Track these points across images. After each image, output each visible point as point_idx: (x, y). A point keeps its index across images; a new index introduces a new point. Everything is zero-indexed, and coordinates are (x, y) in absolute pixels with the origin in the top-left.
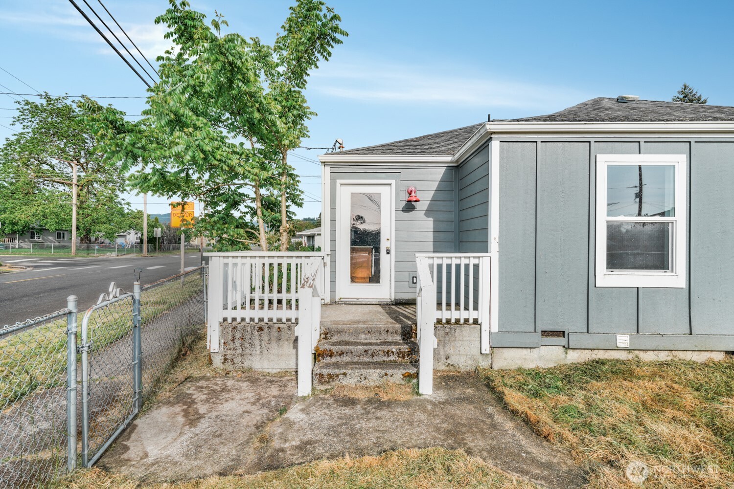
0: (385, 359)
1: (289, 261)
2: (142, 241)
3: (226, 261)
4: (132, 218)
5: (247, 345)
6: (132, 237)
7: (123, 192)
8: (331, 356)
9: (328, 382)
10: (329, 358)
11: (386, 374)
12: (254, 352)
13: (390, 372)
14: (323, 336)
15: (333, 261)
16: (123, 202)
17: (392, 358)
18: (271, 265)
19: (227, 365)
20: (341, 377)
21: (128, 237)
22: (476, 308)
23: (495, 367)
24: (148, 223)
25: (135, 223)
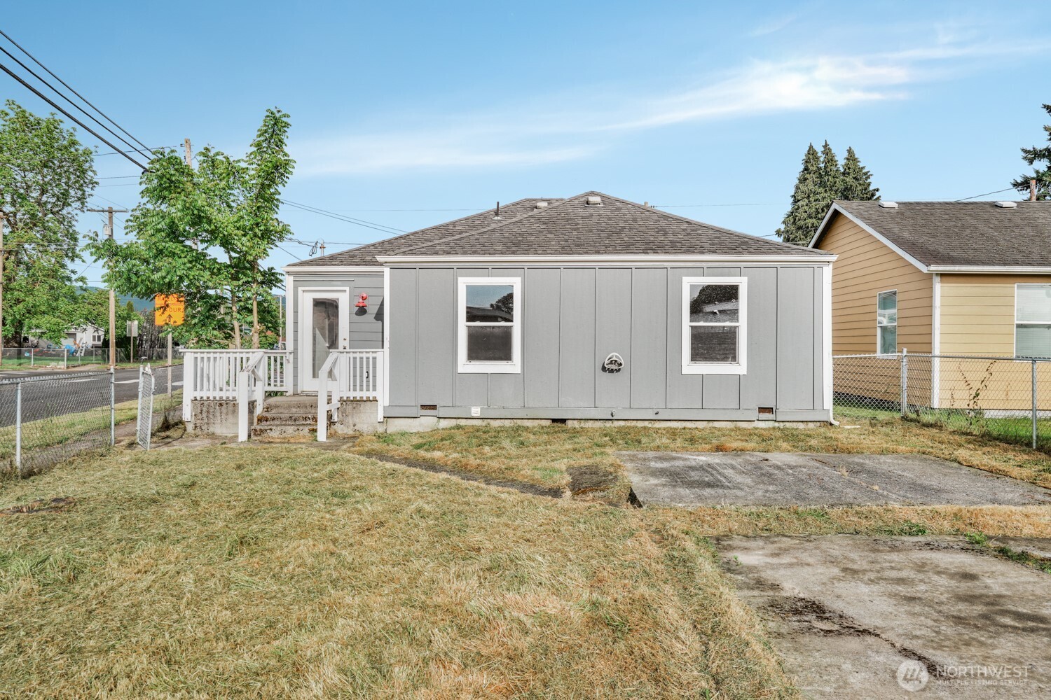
0: (304, 422)
1: (241, 355)
2: (106, 344)
3: (196, 355)
4: (89, 304)
5: (211, 416)
6: (87, 337)
7: (73, 260)
8: (266, 421)
9: (260, 435)
10: (265, 422)
11: (298, 430)
12: (216, 421)
13: (301, 428)
14: (265, 410)
15: (296, 359)
16: (74, 277)
17: (308, 422)
18: (242, 358)
19: (197, 431)
20: (268, 431)
21: (79, 335)
22: (374, 390)
23: (388, 432)
24: (116, 312)
25: (95, 313)
